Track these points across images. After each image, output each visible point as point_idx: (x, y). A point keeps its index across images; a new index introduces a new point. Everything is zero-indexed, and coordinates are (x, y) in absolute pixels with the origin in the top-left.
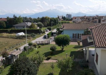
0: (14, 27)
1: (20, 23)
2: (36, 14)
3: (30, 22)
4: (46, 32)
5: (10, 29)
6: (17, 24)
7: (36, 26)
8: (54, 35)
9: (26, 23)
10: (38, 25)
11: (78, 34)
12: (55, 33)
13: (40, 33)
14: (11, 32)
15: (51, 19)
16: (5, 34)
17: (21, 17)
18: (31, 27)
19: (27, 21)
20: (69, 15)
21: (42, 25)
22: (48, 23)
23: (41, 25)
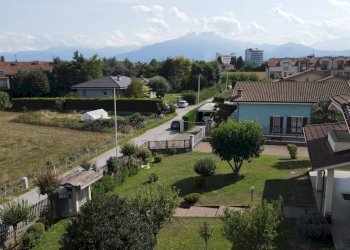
0: (75, 91)
1: (95, 77)
2: (146, 49)
3: (127, 75)
4: (178, 111)
5: (63, 99)
6: (85, 80)
7: (146, 88)
8: (206, 119)
9: (114, 78)
10: (154, 87)
11: (289, 119)
12: (208, 114)
13: (159, 113)
14: (67, 107)
15: (194, 66)
16: (47, 115)
17: (97, 59)
18: (128, 91)
19: (117, 73)
20: (255, 54)
21: (167, 84)
22: (186, 78)
23: (161, 86)
